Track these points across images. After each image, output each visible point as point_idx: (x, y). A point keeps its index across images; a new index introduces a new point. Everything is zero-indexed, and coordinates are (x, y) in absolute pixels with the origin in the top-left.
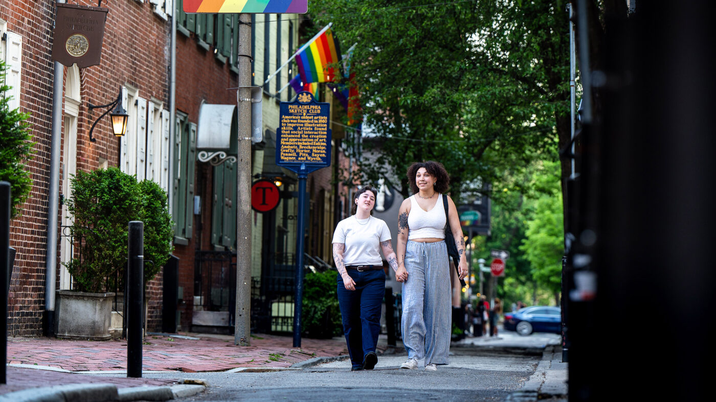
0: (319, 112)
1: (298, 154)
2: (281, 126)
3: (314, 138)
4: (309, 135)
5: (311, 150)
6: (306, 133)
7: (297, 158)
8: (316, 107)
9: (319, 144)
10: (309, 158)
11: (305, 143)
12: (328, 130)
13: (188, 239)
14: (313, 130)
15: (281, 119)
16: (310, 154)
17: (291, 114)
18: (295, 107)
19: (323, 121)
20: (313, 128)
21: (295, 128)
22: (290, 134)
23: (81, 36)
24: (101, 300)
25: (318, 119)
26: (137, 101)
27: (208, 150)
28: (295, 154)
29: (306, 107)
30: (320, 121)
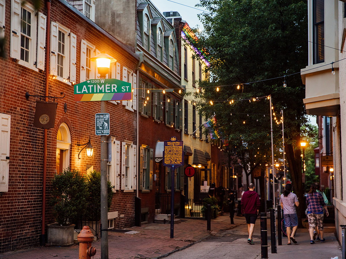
0: (179, 144)
1: (171, 161)
2: (164, 150)
3: (177, 155)
4: (175, 153)
5: (176, 160)
6: (174, 153)
7: (171, 163)
8: (178, 142)
9: (179, 157)
10: (175, 163)
11: (174, 156)
12: (183, 151)
13: (151, 190)
14: (177, 152)
15: (164, 147)
16: (176, 161)
17: (169, 146)
18: (170, 143)
19: (181, 148)
20: (177, 151)
21: (170, 151)
22: (168, 153)
23: (46, 115)
24: (66, 229)
25: (179, 147)
26: (115, 142)
27: (159, 158)
28: (170, 161)
29: (174, 143)
30: (180, 148)
